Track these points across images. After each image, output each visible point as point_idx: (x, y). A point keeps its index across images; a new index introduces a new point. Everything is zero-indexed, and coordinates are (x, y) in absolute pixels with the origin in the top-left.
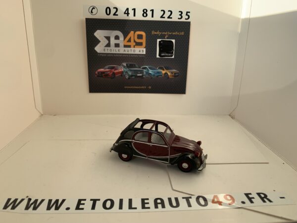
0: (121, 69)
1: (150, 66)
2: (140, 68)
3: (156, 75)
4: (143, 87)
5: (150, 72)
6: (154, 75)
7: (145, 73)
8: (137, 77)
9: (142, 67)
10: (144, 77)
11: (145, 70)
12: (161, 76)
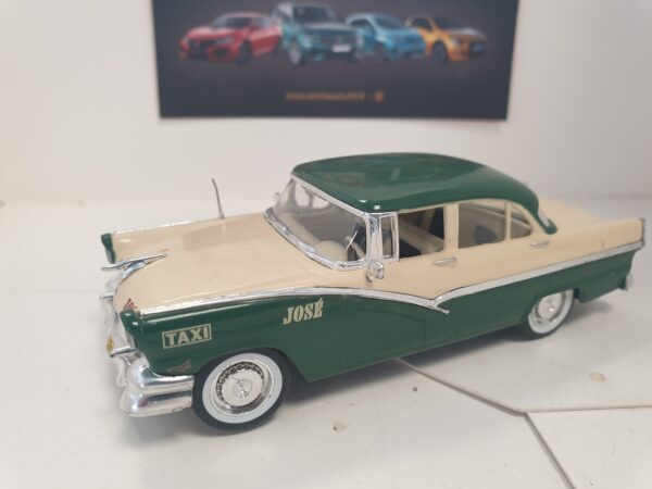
0: (273, 27)
1: (381, 16)
2: (341, 20)
3: (404, 49)
4: (353, 96)
5: (383, 36)
6: (395, 50)
7: (360, 42)
8: (330, 55)
9: (350, 19)
10: (358, 56)
11: (361, 32)
12: (422, 51)
